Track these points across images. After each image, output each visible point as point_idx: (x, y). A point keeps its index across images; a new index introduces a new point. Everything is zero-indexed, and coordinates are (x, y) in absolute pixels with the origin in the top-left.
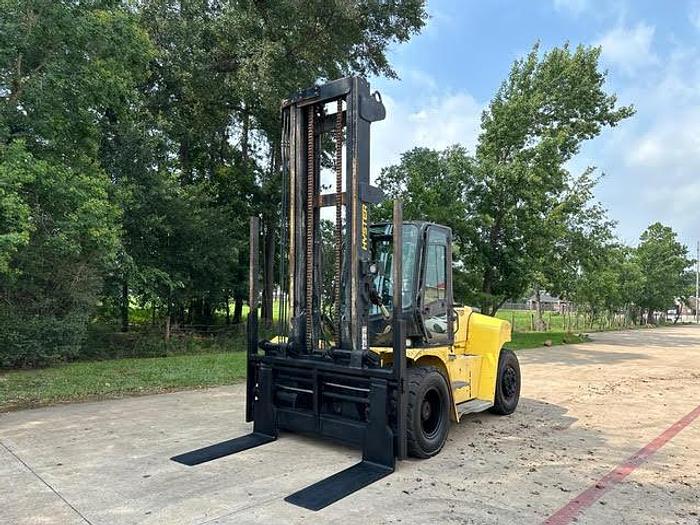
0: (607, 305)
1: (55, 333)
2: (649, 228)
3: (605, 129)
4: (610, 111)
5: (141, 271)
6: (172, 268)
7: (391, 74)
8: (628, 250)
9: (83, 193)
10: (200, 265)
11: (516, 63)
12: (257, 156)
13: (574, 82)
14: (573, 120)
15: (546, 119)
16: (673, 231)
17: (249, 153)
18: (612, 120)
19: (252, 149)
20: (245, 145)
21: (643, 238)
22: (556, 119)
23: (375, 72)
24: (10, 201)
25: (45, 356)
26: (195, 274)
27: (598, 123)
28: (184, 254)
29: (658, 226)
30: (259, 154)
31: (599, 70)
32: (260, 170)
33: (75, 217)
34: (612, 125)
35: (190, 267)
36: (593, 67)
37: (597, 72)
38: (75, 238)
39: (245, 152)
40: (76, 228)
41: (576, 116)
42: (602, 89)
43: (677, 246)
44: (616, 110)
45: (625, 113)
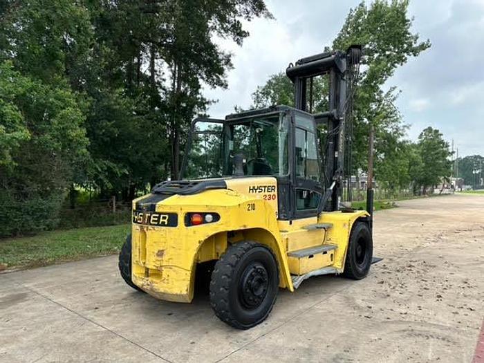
0: (400, 183)
1: (42, 210)
2: (424, 131)
3: (410, 58)
4: (414, 46)
5: (95, 163)
6: (116, 160)
7: (269, 15)
8: (414, 146)
9: (59, 103)
10: (136, 158)
11: (351, 10)
12: (161, 79)
13: (391, 25)
14: (387, 53)
15: (370, 52)
16: (440, 132)
17: (156, 76)
18: (415, 52)
19: (158, 73)
20: (152, 70)
21: (421, 136)
22: (376, 52)
23: (257, 15)
24: (9, 109)
25: (35, 227)
26: (131, 165)
27: (405, 54)
28: (123, 150)
29: (430, 129)
30: (163, 77)
31: (408, 16)
32: (164, 89)
33: (56, 122)
34: (415, 55)
35: (128, 159)
36: (403, 14)
37: (406, 18)
38: (57, 137)
39: (152, 76)
40: (57, 130)
41: (390, 50)
42: (409, 30)
43: (442, 142)
44: (418, 45)
45: (423, 47)
